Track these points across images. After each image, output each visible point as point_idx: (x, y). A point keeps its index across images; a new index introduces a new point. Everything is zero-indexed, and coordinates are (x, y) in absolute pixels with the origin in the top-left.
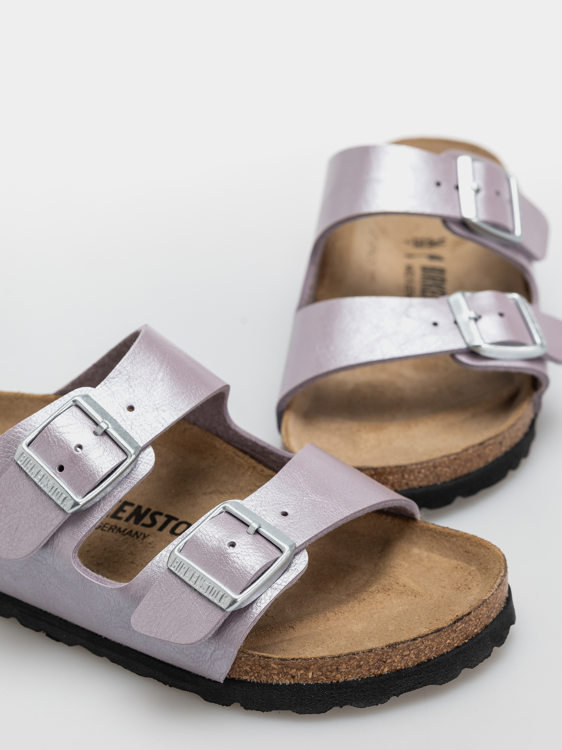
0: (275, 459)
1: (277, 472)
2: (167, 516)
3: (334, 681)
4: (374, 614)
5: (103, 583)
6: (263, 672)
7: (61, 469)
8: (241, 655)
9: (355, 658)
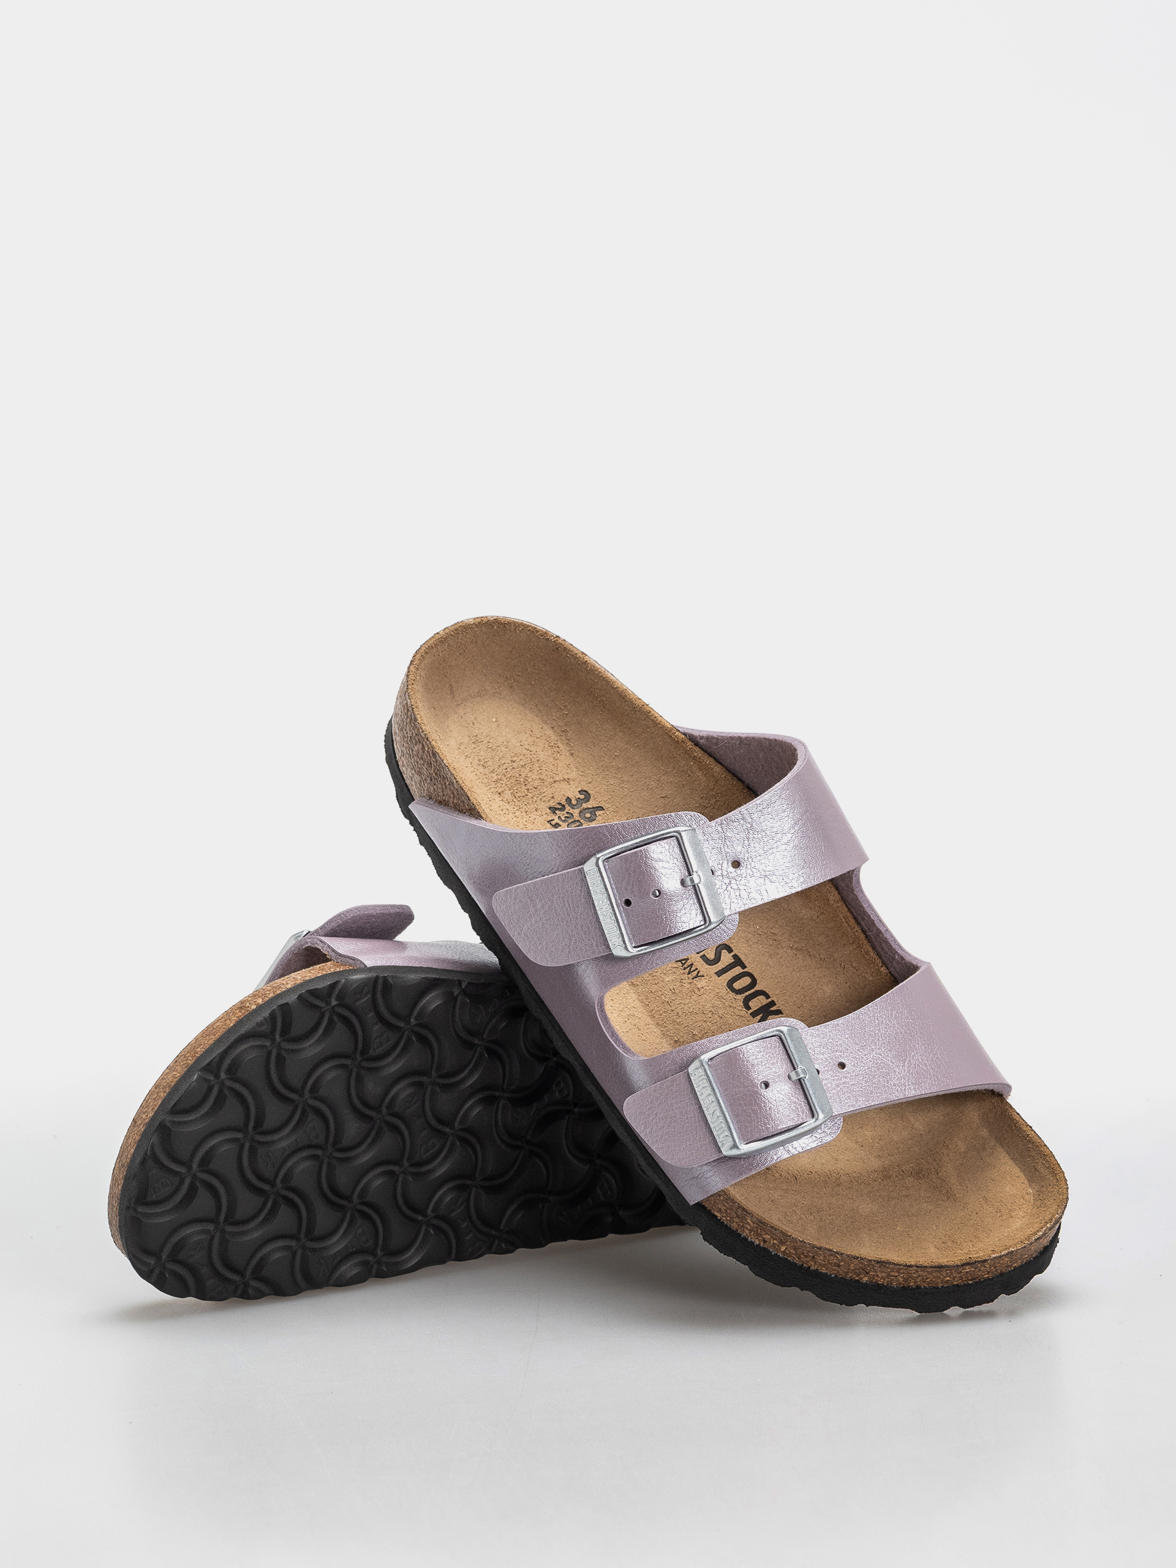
2: (735, 956)
3: (805, 1265)
4: (893, 1198)
5: (616, 1043)
6: (737, 1220)
7: (628, 903)
9: (836, 1256)
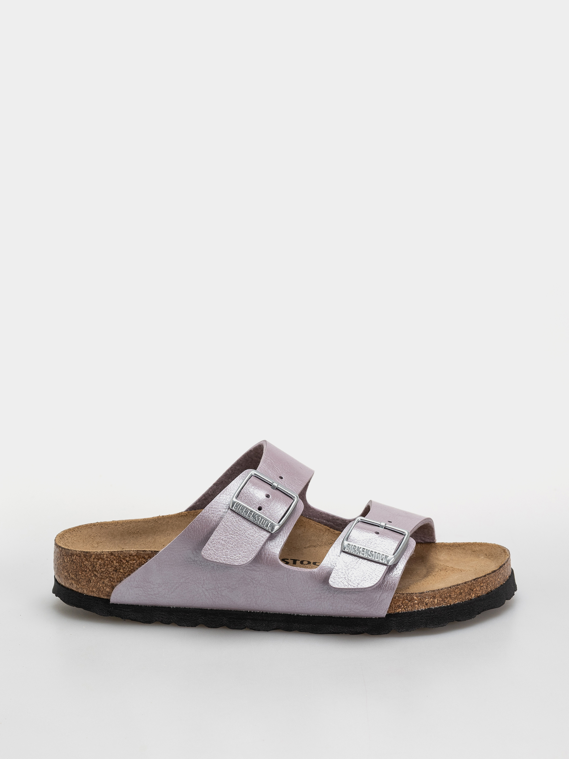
0: (340, 522)
1: (342, 532)
3: (448, 605)
6: (409, 604)
7: (260, 508)
8: (395, 595)
9: (459, 588)
